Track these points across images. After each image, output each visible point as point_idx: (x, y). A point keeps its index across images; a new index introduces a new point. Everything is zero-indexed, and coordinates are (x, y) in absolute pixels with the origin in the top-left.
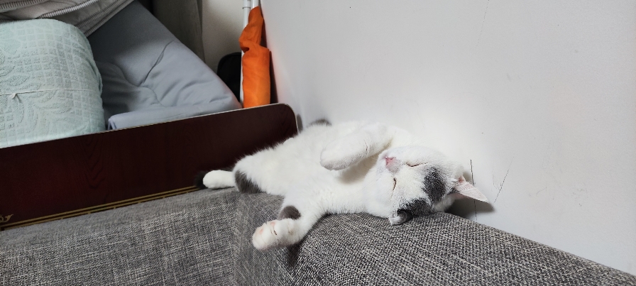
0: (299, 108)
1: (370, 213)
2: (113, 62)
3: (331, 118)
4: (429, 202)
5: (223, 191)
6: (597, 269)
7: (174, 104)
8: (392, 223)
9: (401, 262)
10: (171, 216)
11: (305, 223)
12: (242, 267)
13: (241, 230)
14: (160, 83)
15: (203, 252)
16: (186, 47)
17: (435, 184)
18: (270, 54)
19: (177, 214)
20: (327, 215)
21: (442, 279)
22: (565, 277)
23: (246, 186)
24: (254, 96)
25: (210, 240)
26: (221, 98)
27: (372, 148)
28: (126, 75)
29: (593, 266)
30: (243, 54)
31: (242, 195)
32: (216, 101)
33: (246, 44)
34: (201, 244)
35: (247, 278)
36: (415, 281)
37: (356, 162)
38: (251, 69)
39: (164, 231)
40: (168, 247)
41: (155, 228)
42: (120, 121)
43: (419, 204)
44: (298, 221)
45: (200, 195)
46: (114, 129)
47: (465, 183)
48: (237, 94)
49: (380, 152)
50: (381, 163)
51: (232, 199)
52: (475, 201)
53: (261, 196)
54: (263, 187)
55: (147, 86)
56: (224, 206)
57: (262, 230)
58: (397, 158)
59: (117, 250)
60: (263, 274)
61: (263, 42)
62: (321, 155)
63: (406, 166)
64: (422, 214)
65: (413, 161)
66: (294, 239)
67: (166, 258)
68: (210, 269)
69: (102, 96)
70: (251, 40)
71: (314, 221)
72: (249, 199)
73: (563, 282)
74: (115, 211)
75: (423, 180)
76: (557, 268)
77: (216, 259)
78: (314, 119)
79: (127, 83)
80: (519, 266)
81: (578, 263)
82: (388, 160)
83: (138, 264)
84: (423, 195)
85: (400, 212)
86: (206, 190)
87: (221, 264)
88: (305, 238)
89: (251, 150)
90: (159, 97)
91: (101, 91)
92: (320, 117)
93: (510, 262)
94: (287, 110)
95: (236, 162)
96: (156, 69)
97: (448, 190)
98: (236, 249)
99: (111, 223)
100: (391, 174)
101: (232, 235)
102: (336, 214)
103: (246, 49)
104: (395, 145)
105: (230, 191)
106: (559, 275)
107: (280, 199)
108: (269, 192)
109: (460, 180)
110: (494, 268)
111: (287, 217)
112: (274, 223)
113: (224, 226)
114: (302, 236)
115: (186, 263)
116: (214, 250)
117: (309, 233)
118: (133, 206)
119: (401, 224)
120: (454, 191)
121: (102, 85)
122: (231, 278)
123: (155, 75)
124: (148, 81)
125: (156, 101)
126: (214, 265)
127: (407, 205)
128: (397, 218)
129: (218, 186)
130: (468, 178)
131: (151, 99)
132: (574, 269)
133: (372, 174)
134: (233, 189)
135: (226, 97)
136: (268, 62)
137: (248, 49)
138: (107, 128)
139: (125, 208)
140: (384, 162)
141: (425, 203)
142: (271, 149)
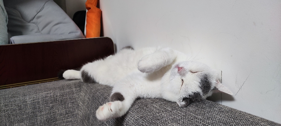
0: (116, 41)
2: (15, 8)
3: (134, 46)
4: (201, 94)
5: (74, 81)
7: (49, 33)
8: (180, 106)
10: (44, 94)
11: (127, 103)
12: (83, 123)
13: (83, 103)
14: (42, 22)
15: (61, 114)
16: (57, 5)
17: (206, 84)
18: (101, 12)
19: (47, 93)
20: (138, 99)
23: (87, 79)
24: (92, 32)
25: (65, 108)
26: (75, 32)
27: (168, 61)
28: (22, 16)
30: (87, 11)
31: (85, 84)
32: (71, 34)
33: (89, 6)
34: (60, 110)
38: (91, 19)
39: (39, 102)
40: (41, 111)
41: (34, 100)
42: (17, 40)
43: (196, 95)
44: (123, 102)
45: (61, 83)
46: (13, 44)
47: (220, 84)
48: (83, 31)
50: (174, 70)
51: (79, 85)
53: (96, 85)
54: (97, 80)
55: (34, 23)
56: (74, 89)
57: (103, 108)
58: (185, 68)
59: (9, 112)
61: (98, 6)
62: (138, 63)
63: (189, 73)
64: (197, 101)
65: (194, 70)
67: (39, 118)
69: (8, 26)
70: (92, 4)
71: (132, 102)
72: (89, 86)
74: (11, 89)
75: (200, 81)
77: (68, 119)
78: (125, 46)
79: (23, 20)
82: (179, 68)
83: (22, 121)
84: (199, 90)
86: (64, 80)
87: (71, 121)
89: (91, 60)
90: (40, 29)
91: (7, 23)
92: (128, 45)
94: (109, 40)
95: (82, 66)
96: (39, 14)
97: (212, 87)
98: (80, 113)
99: (7, 96)
100: (180, 77)
101: (78, 105)
103: (89, 9)
105: (78, 81)
107: (109, 88)
108: (100, 83)
109: (218, 82)
111: (116, 99)
112: (110, 104)
113: (74, 100)
115: (51, 120)
116: (67, 114)
117: (130, 109)
118: (21, 87)
119: (186, 106)
120: (215, 89)
121: (8, 20)
123: (39, 17)
124: (35, 20)
125: (38, 31)
127: (189, 95)
128: (183, 103)
129: (71, 78)
131: (36, 30)
134: (79, 81)
135: (77, 32)
136: (100, 16)
137: (90, 8)
138: (9, 43)
139: (17, 88)
140: (177, 70)
141: (199, 94)
142: (102, 60)
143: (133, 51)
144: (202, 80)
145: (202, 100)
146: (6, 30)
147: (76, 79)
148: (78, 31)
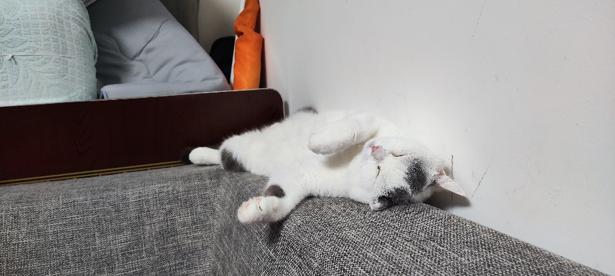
0: (288, 95)
1: (352, 198)
2: (109, 34)
3: (318, 107)
4: (410, 191)
5: (208, 168)
6: (568, 265)
7: (166, 80)
8: (372, 208)
9: (381, 244)
10: (156, 187)
11: (288, 202)
12: (221, 241)
13: (223, 205)
14: (154, 59)
15: (184, 224)
16: (183, 27)
18: (263, 42)
19: (162, 185)
20: (310, 197)
21: (420, 262)
22: (538, 269)
23: (231, 164)
24: (244, 79)
25: (192, 214)
26: (212, 79)
27: (359, 136)
28: (121, 49)
29: (564, 261)
30: (237, 38)
31: (227, 173)
32: (207, 81)
33: (240, 29)
34: (183, 218)
35: (225, 253)
36: (395, 263)
37: (343, 148)
38: (243, 52)
39: (147, 201)
40: (151, 217)
41: (140, 197)
42: (112, 92)
43: (400, 193)
44: (282, 200)
45: (184, 170)
46: (106, 99)
47: (445, 177)
48: (228, 76)
49: (367, 141)
50: (367, 151)
51: (216, 175)
52: (452, 194)
53: (245, 175)
54: (247, 166)
55: (140, 61)
56: (208, 181)
57: (247, 205)
58: (383, 147)
59: (100, 215)
60: (242, 249)
61: (257, 28)
62: (310, 139)
63: (391, 156)
64: (402, 203)
65: (398, 151)
66: (277, 217)
67: (148, 227)
68: (190, 241)
69: (96, 66)
70: (245, 25)
71: (297, 201)
73: (536, 273)
74: (101, 178)
76: (530, 261)
77: (196, 232)
78: (302, 107)
79: (122, 56)
80: (495, 257)
81: (550, 257)
82: (374, 148)
83: (121, 231)
84: (405, 185)
85: (381, 199)
87: (201, 237)
88: (288, 217)
89: (239, 130)
90: (151, 73)
91: (96, 60)
92: (307, 105)
93: (486, 252)
94: (275, 95)
95: (223, 141)
96: (150, 45)
97: (429, 182)
98: (217, 224)
99: (96, 189)
100: (375, 162)
101: (214, 210)
102: (319, 197)
103: (240, 34)
104: (381, 135)
105: (215, 168)
106: (533, 267)
107: (264, 179)
108: (253, 172)
109: (441, 174)
110: (470, 257)
111: (272, 195)
112: (260, 199)
113: (208, 201)
114: (285, 215)
115: (167, 233)
116: (195, 224)
117: (292, 211)
118: (119, 175)
119: (381, 210)
120: (434, 183)
121: (97, 55)
122: (209, 251)
123: (149, 51)
124: (142, 56)
125: (148, 76)
126: (194, 238)
127: (388, 193)
128: (378, 205)
129: (203, 163)
130: (449, 172)
131: (144, 74)
132: (547, 263)
133: (357, 161)
135: (217, 78)
136: (261, 48)
137: (242, 34)
138: (98, 97)
139: (110, 176)
140: (370, 150)
141: (406, 192)
142: (258, 131)
143: (315, 115)
144: (410, 169)
145: (410, 202)
146: (94, 74)
147: (212, 165)
148: (219, 76)
